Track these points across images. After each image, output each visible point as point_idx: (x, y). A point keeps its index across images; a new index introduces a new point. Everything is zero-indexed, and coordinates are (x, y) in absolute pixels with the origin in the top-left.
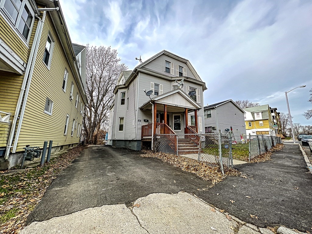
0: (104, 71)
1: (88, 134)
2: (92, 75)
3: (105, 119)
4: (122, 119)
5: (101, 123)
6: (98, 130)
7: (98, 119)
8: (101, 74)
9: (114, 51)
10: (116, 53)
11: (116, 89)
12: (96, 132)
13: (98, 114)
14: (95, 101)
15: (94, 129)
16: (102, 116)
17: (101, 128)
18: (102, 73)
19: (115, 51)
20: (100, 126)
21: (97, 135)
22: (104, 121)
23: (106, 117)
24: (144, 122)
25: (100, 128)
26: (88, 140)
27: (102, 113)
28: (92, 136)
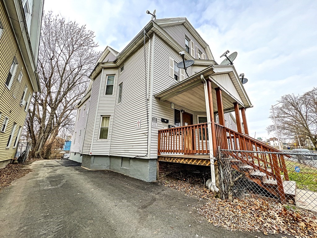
0: (72, 55)
1: (35, 143)
2: (53, 56)
3: (67, 122)
4: (106, 118)
5: (60, 127)
6: (54, 137)
7: (55, 121)
8: (67, 58)
9: (90, 32)
10: (93, 36)
11: (98, 70)
12: (49, 140)
13: (56, 115)
14: (54, 96)
15: (48, 136)
16: (63, 119)
17: (60, 134)
18: (69, 58)
19: (92, 33)
20: (57, 132)
21: (52, 143)
22: (65, 125)
23: (70, 120)
24: (162, 123)
25: (57, 134)
26: (35, 152)
27: (63, 113)
28: (43, 146)
